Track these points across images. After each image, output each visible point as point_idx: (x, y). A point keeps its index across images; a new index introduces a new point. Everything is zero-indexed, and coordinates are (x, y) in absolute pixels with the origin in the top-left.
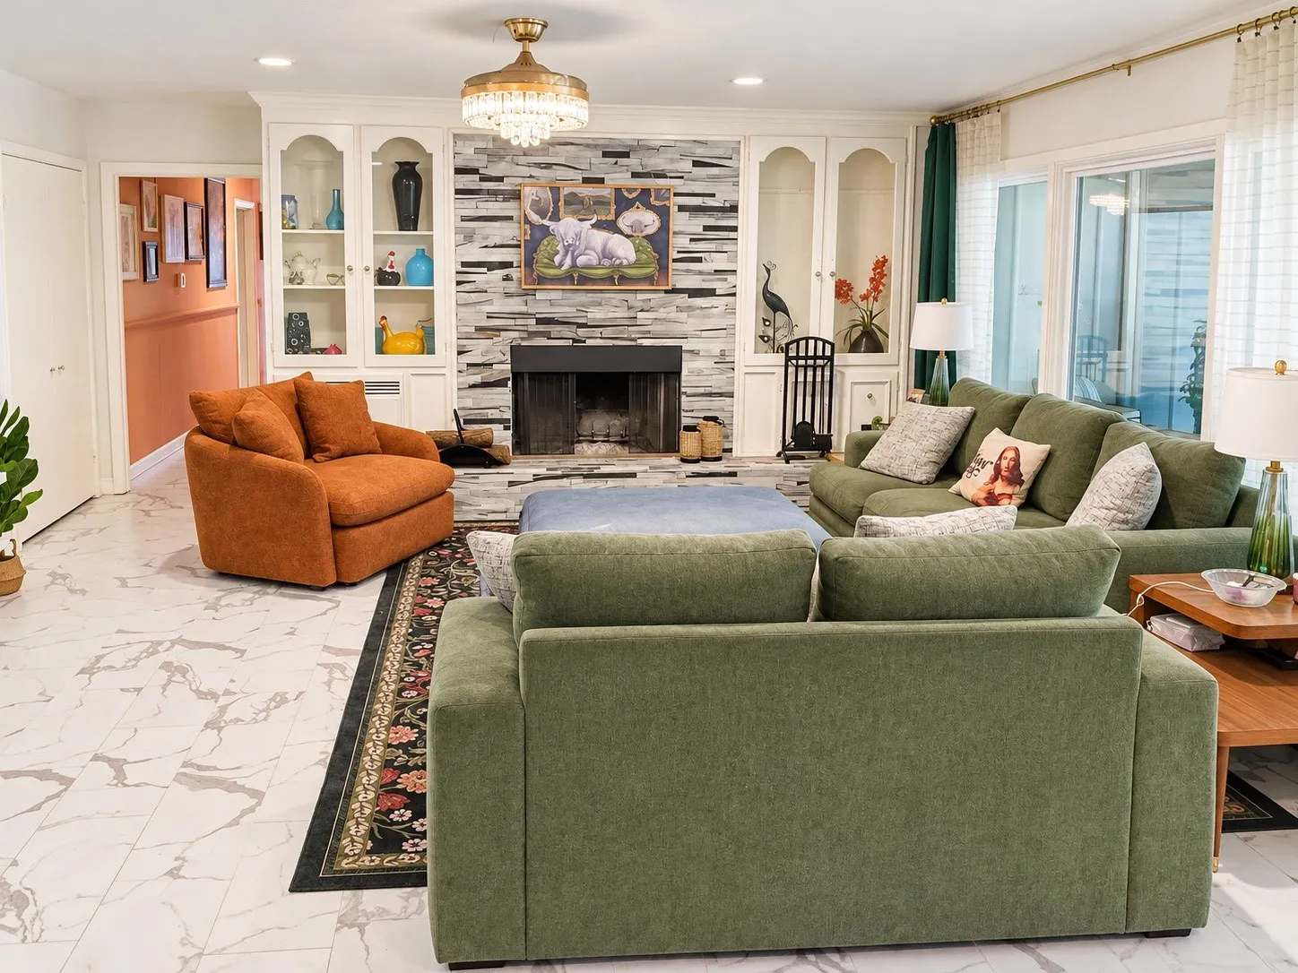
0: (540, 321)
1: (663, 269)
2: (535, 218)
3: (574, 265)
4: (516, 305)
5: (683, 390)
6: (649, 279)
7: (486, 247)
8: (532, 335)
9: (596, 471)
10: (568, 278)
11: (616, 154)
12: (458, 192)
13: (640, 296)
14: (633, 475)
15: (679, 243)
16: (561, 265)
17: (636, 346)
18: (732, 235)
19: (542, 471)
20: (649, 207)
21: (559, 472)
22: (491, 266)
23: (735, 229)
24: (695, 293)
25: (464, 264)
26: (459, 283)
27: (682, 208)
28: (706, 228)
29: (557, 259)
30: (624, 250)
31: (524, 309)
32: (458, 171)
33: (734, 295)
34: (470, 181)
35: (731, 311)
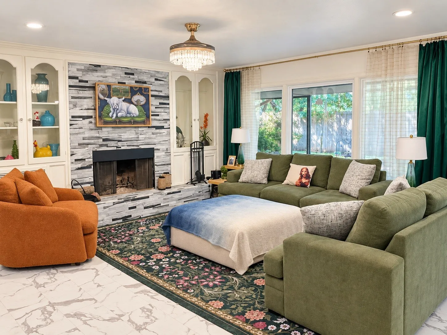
0: (104, 140)
1: (148, 117)
2: (102, 97)
3: (117, 116)
4: (94, 134)
5: (155, 164)
6: (143, 122)
7: (82, 109)
8: (101, 146)
9: (136, 198)
10: (114, 122)
11: (129, 73)
12: (70, 86)
13: (140, 129)
14: (148, 197)
15: (152, 108)
16: (112, 117)
17: (139, 149)
18: (168, 106)
19: (116, 201)
20: (142, 94)
21: (123, 200)
22: (84, 118)
23: (168, 104)
24: (157, 128)
25: (73, 117)
26: (71, 125)
27: (152, 96)
28: (160, 104)
29: (111, 114)
30: (134, 110)
31: (98, 135)
32: (70, 78)
33: (169, 128)
34: (75, 82)
35: (169, 134)
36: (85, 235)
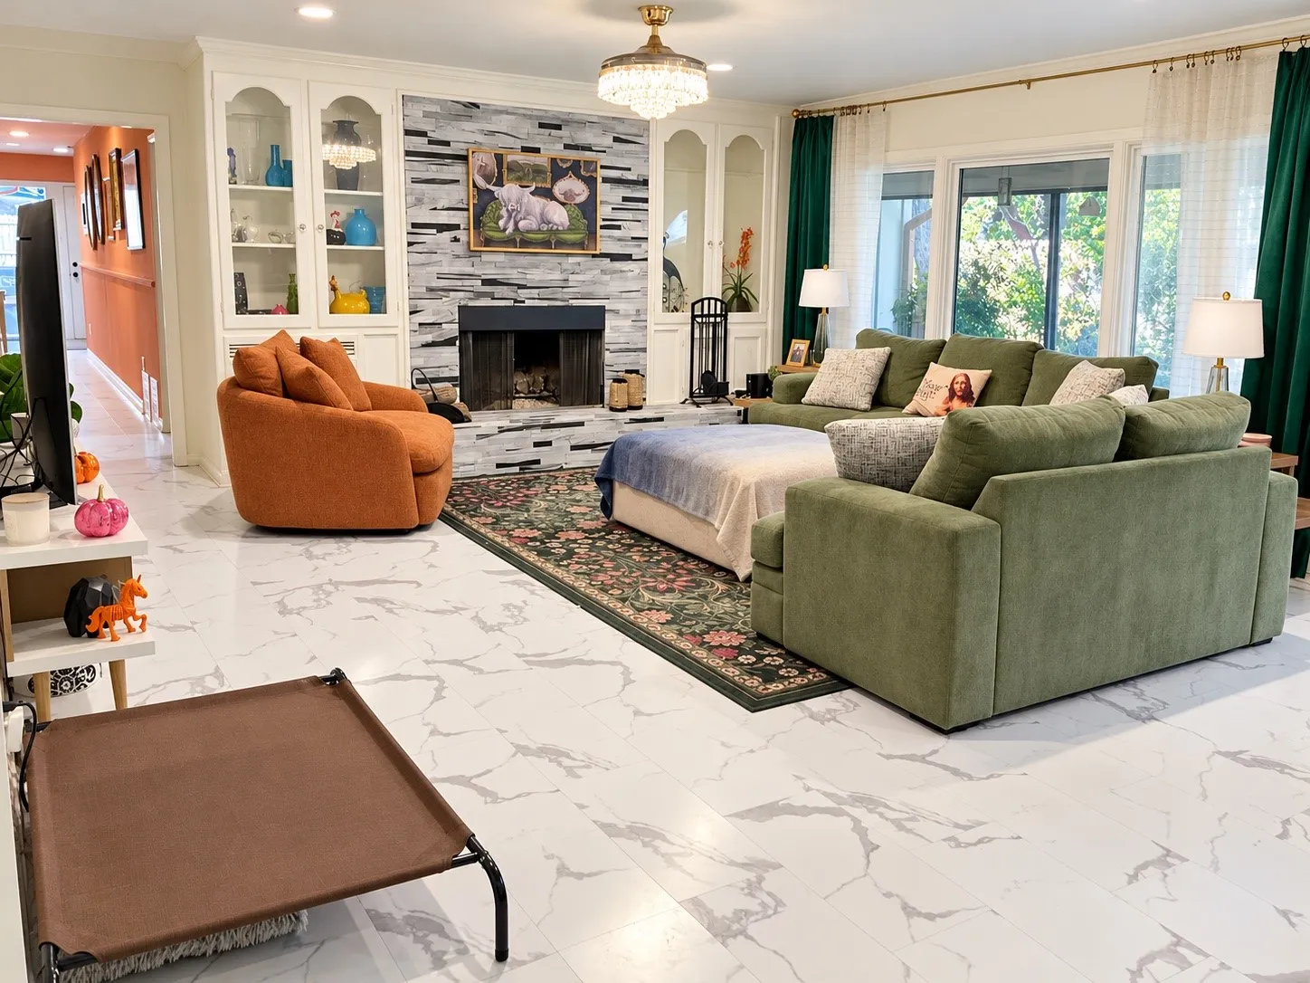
0: (486, 282)
1: (592, 234)
2: (481, 183)
3: (516, 228)
4: (463, 267)
5: (606, 346)
6: (581, 245)
7: (435, 209)
8: (479, 295)
9: (552, 422)
10: (510, 242)
11: (550, 125)
12: (408, 153)
13: (571, 260)
14: (582, 424)
15: (604, 212)
16: (505, 230)
17: (567, 306)
18: (641, 205)
19: (506, 423)
20: (579, 177)
21: (521, 424)
22: (442, 228)
23: (646, 200)
24: (614, 257)
25: (414, 225)
26: (410, 244)
27: (605, 180)
28: (625, 199)
29: (501, 223)
30: (559, 215)
31: (469, 270)
32: (408, 133)
33: (646, 259)
34: (420, 144)
35: (644, 275)
36: (416, 475)
